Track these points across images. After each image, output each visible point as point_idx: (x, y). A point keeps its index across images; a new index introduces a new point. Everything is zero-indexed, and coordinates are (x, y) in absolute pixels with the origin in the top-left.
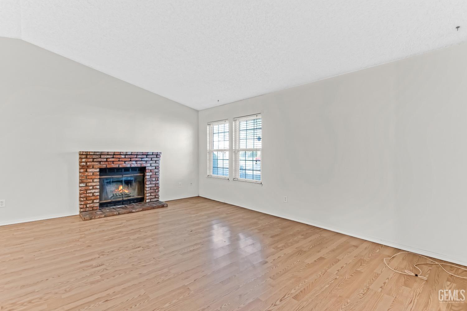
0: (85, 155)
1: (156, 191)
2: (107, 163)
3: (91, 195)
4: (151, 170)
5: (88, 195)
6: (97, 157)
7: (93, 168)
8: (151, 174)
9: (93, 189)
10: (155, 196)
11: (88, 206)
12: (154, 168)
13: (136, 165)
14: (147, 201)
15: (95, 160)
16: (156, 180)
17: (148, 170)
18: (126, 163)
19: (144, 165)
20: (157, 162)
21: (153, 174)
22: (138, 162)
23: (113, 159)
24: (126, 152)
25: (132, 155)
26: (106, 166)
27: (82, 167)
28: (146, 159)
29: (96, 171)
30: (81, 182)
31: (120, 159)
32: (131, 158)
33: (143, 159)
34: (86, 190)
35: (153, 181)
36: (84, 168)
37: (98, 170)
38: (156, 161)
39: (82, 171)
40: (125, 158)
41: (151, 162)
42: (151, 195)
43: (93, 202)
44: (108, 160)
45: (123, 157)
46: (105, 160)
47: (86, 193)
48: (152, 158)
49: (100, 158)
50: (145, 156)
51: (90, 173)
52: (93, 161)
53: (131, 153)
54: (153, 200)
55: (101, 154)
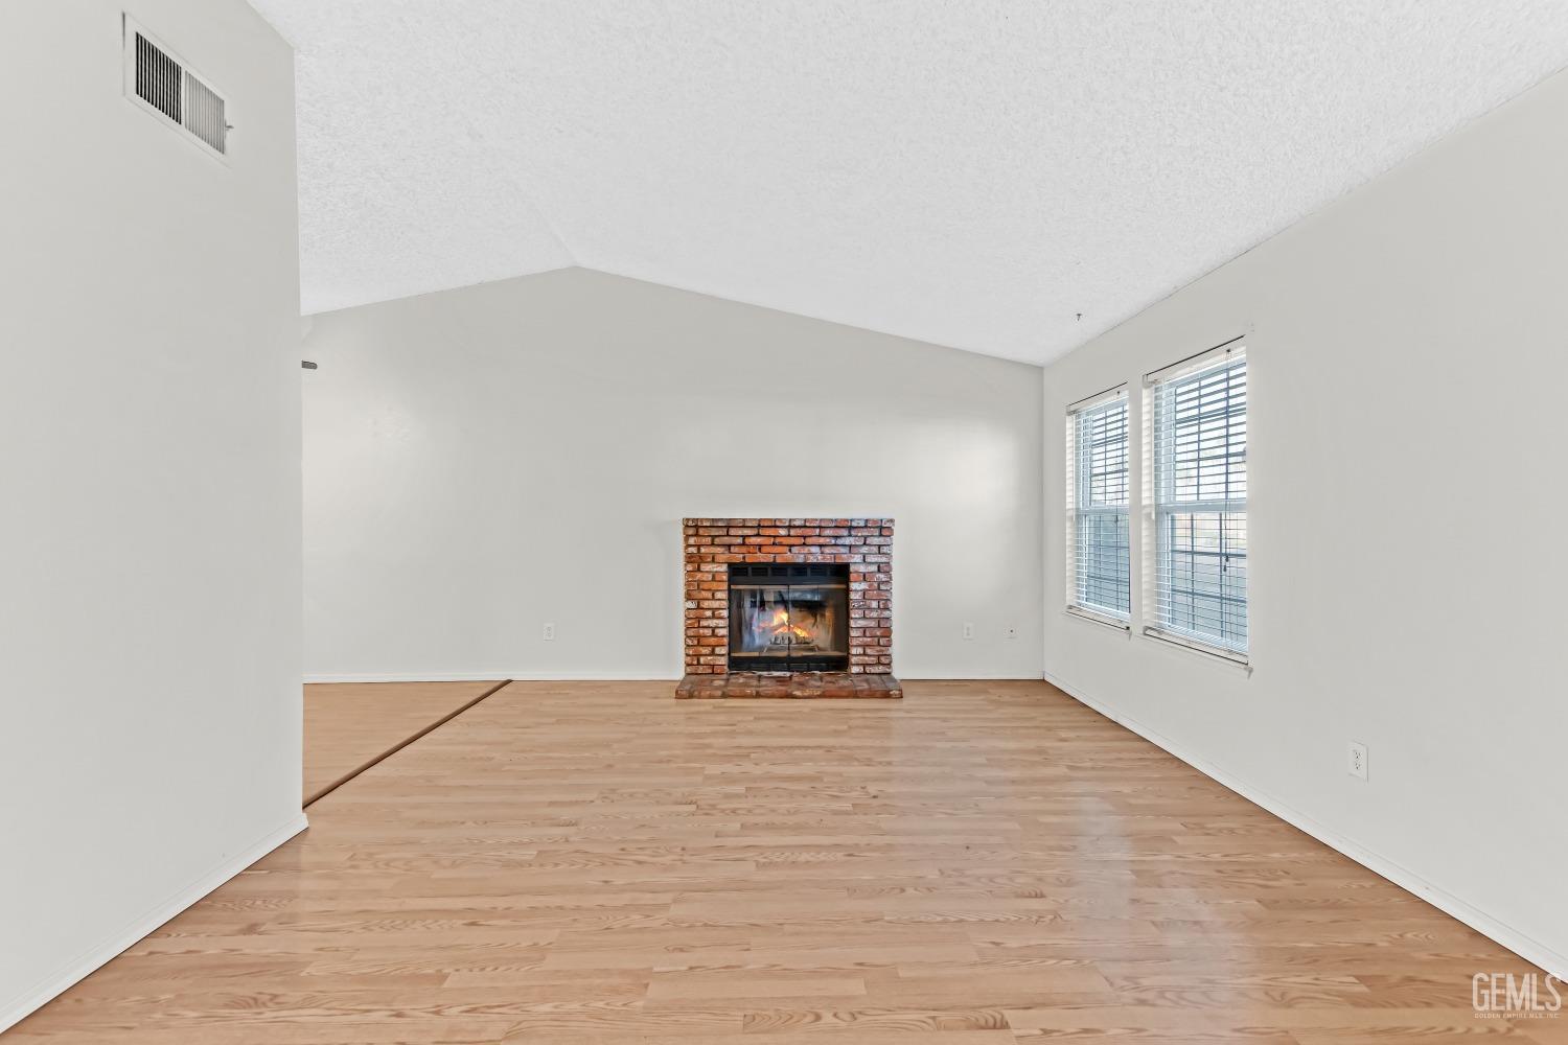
0: (694, 527)
1: (881, 643)
2: (744, 549)
3: (708, 632)
4: (864, 576)
5: (701, 631)
6: (721, 533)
7: (713, 561)
8: (864, 586)
9: (714, 617)
10: (879, 656)
11: (702, 660)
12: (875, 568)
13: (820, 559)
14: (855, 669)
15: (717, 541)
16: (882, 606)
17: (855, 575)
18: (794, 549)
19: (844, 559)
20: (885, 551)
21: (873, 588)
22: (827, 550)
23: (759, 540)
24: (790, 520)
25: (805, 527)
26: (744, 558)
27: (689, 559)
28: (848, 541)
29: (719, 569)
30: (689, 597)
31: (778, 540)
32: (805, 537)
33: (840, 542)
34: (699, 619)
35: (869, 608)
36: (694, 560)
37: (724, 568)
38: (879, 546)
39: (690, 568)
40: (789, 536)
41: (865, 549)
42: (865, 654)
43: (713, 653)
44: (748, 541)
45: (783, 532)
46: (740, 540)
47: (699, 627)
48: (865, 538)
49: (728, 535)
50: (845, 532)
51: (706, 575)
52: (713, 544)
53: (802, 523)
54: (873, 671)
55: (729, 525)
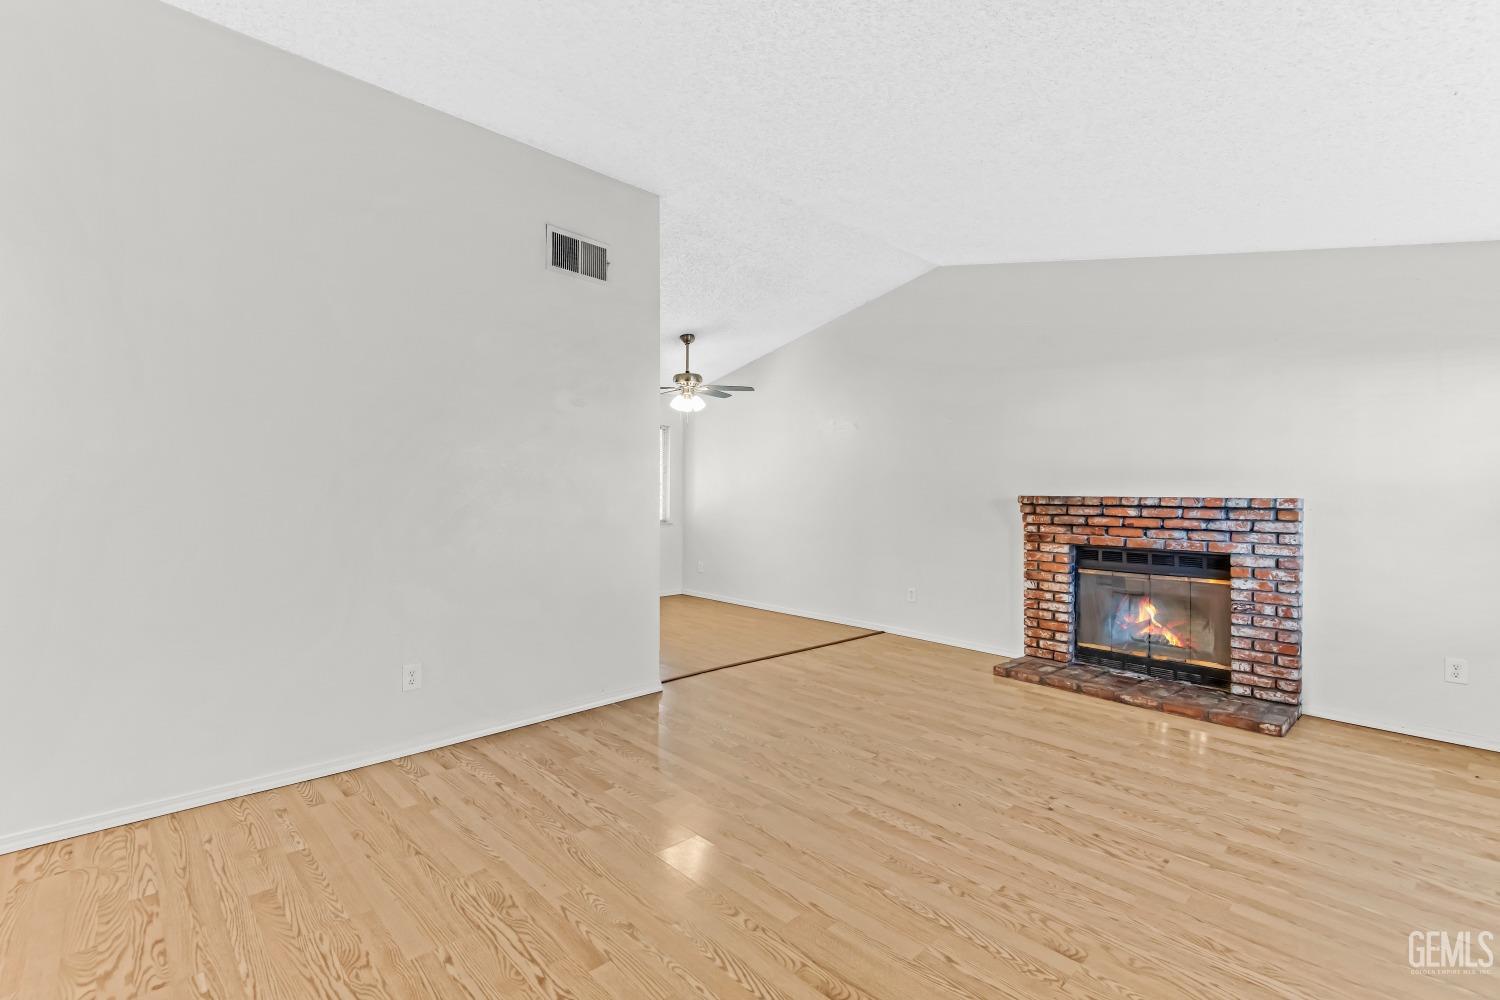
0: (1031, 505)
1: (1280, 662)
2: (1088, 530)
3: (1048, 615)
4: (1253, 571)
5: (1041, 613)
6: (1059, 511)
7: (1054, 541)
8: (1251, 584)
9: (1054, 600)
10: (1276, 680)
11: (1042, 643)
12: (1271, 563)
13: (1186, 546)
14: (1236, 690)
15: (1056, 519)
16: (1281, 614)
17: (1237, 569)
18: (1151, 533)
19: (1222, 546)
20: (1287, 541)
21: (1267, 589)
22: (1195, 536)
23: (1104, 521)
24: (1141, 499)
25: (1160, 506)
26: (1089, 539)
27: (1029, 537)
28: (1224, 526)
29: (1060, 550)
30: (1028, 576)
31: (1128, 521)
32: (1163, 519)
33: (1212, 526)
34: (1038, 600)
35: (1260, 614)
36: (1035, 539)
37: (1066, 549)
38: (1278, 535)
39: (1029, 547)
40: (1141, 517)
41: (1254, 537)
42: (1252, 672)
43: (1053, 639)
44: (1090, 521)
45: (1132, 512)
46: (1082, 520)
47: (1038, 609)
48: (1253, 522)
49: (1067, 514)
50: (1221, 515)
51: (1046, 555)
52: (1052, 524)
53: (1156, 502)
54: (1265, 696)
55: (1067, 503)
